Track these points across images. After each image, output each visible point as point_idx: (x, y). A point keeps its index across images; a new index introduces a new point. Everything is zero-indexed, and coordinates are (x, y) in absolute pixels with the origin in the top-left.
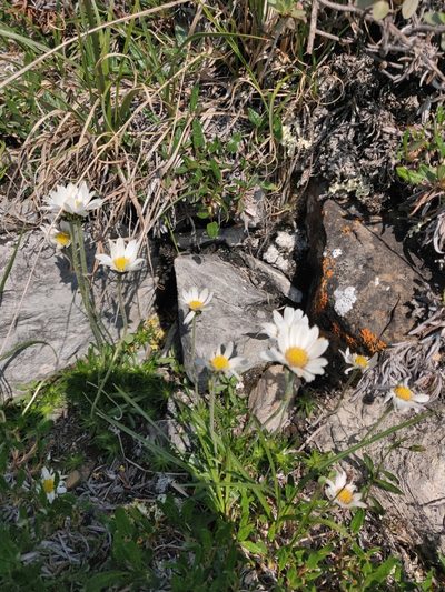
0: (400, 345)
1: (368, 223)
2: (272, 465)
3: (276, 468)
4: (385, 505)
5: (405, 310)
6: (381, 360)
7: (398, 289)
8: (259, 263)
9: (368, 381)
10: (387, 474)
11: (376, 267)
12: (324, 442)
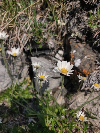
0: (94, 72)
1: (82, 44)
2: (60, 114)
3: (62, 114)
4: (93, 123)
5: (94, 63)
6: (89, 77)
7: (92, 58)
8: (54, 58)
9: (86, 83)
10: (93, 114)
11: (85, 54)
12: (74, 107)
